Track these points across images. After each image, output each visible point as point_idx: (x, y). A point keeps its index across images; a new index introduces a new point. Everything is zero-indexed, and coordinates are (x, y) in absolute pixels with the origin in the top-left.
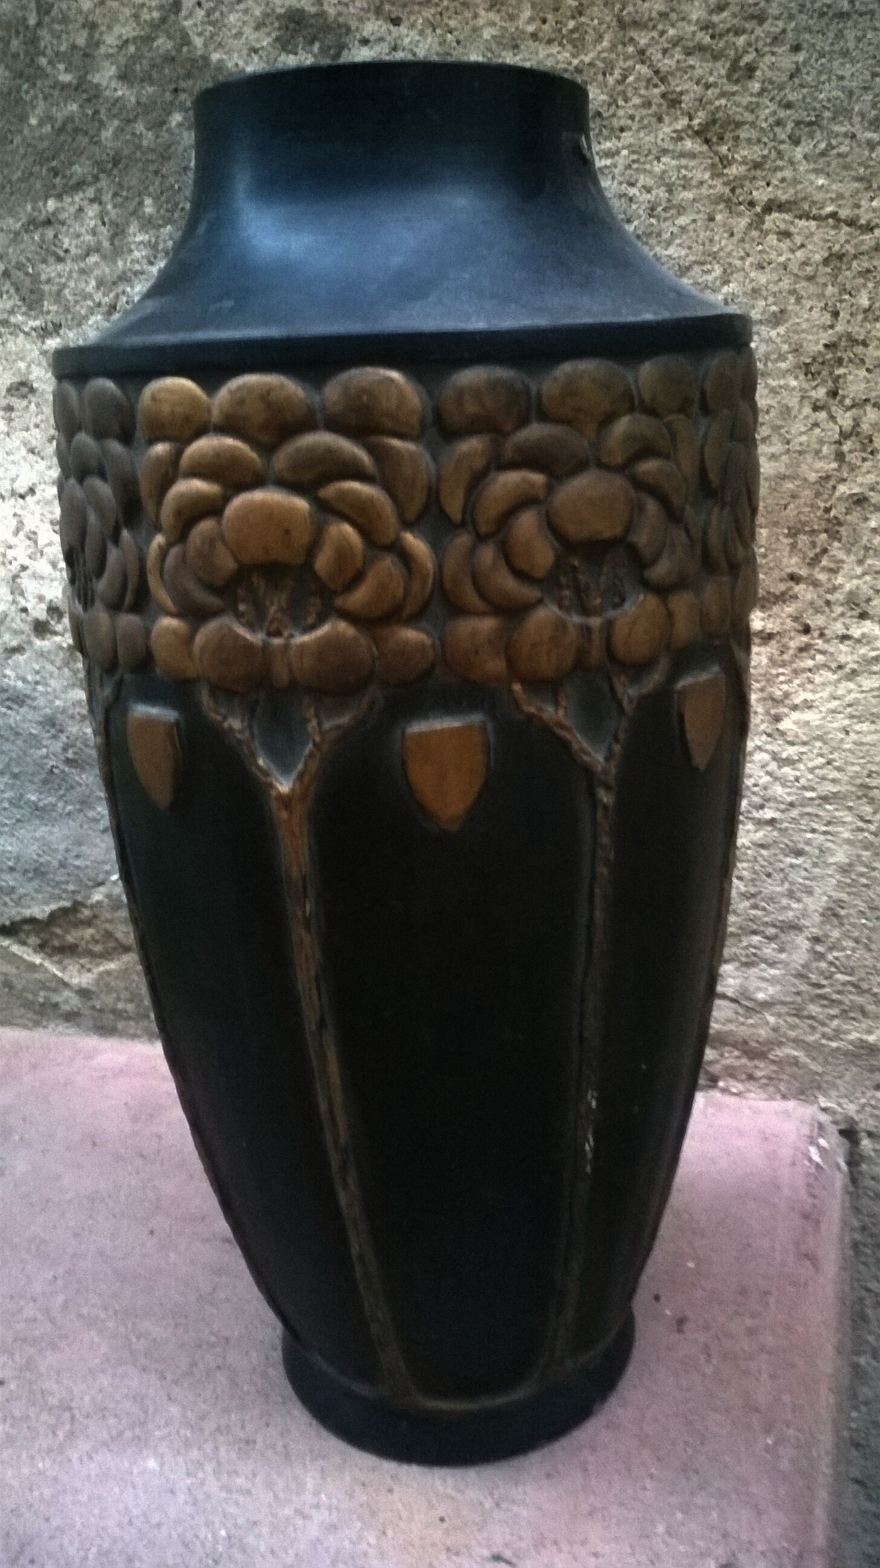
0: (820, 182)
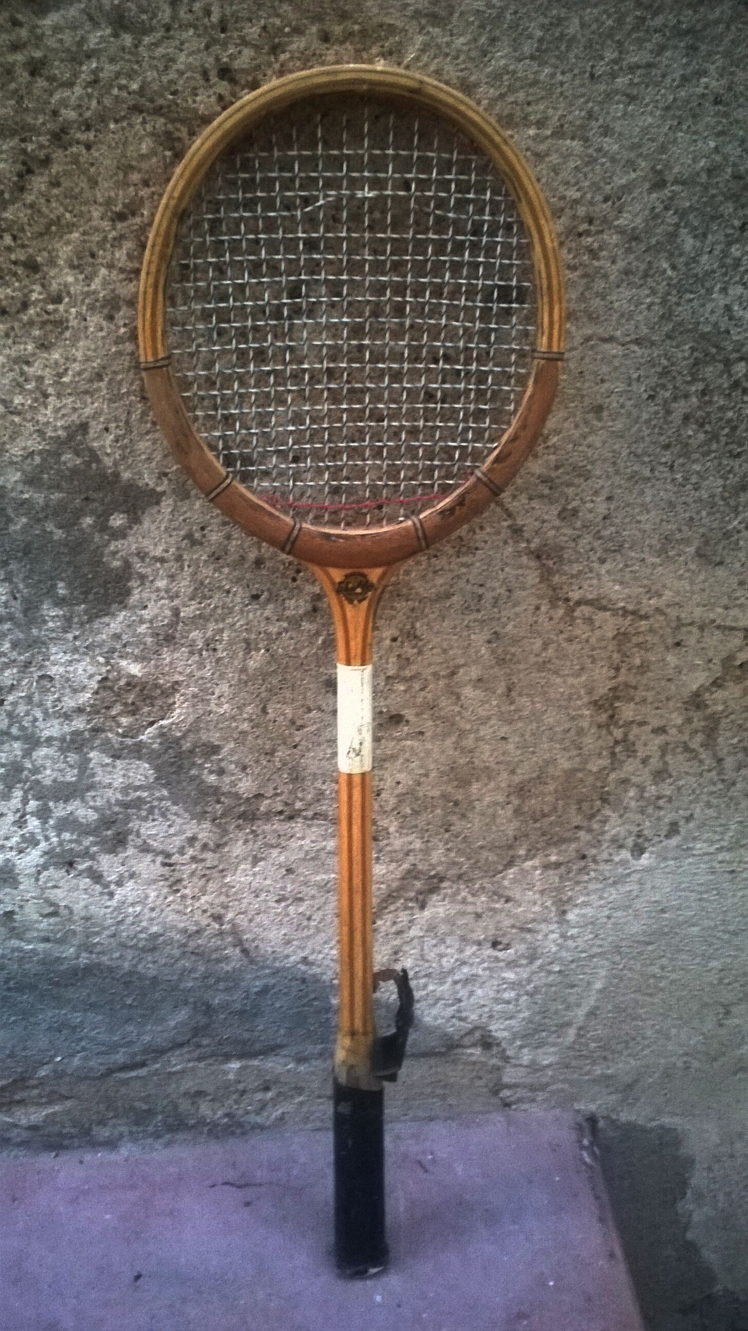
0: (616, 588)
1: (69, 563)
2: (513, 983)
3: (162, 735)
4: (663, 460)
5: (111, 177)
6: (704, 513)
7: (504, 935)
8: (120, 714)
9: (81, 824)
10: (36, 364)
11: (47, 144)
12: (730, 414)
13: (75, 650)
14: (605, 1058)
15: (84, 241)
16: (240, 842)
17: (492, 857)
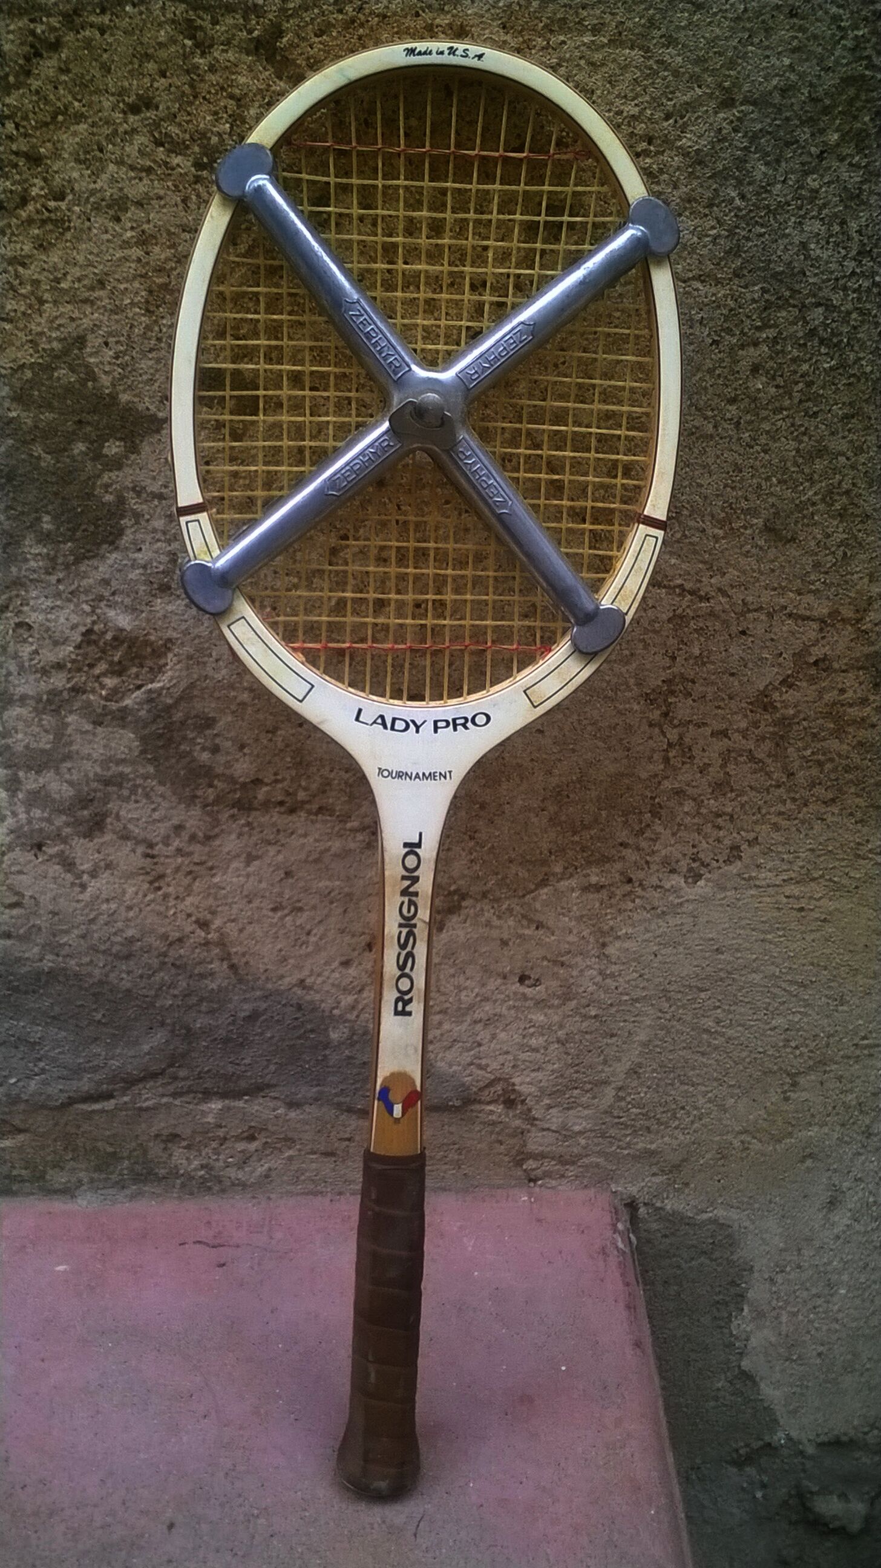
0: (673, 561)
1: (56, 494)
2: (542, 1027)
3: (150, 701)
4: (728, 416)
5: (125, 65)
6: (774, 479)
7: (532, 969)
8: (104, 674)
9: (54, 801)
10: (33, 267)
11: (58, 25)
12: (805, 367)
13: (58, 595)
14: (648, 1129)
15: (93, 134)
16: (233, 836)
17: (523, 873)
